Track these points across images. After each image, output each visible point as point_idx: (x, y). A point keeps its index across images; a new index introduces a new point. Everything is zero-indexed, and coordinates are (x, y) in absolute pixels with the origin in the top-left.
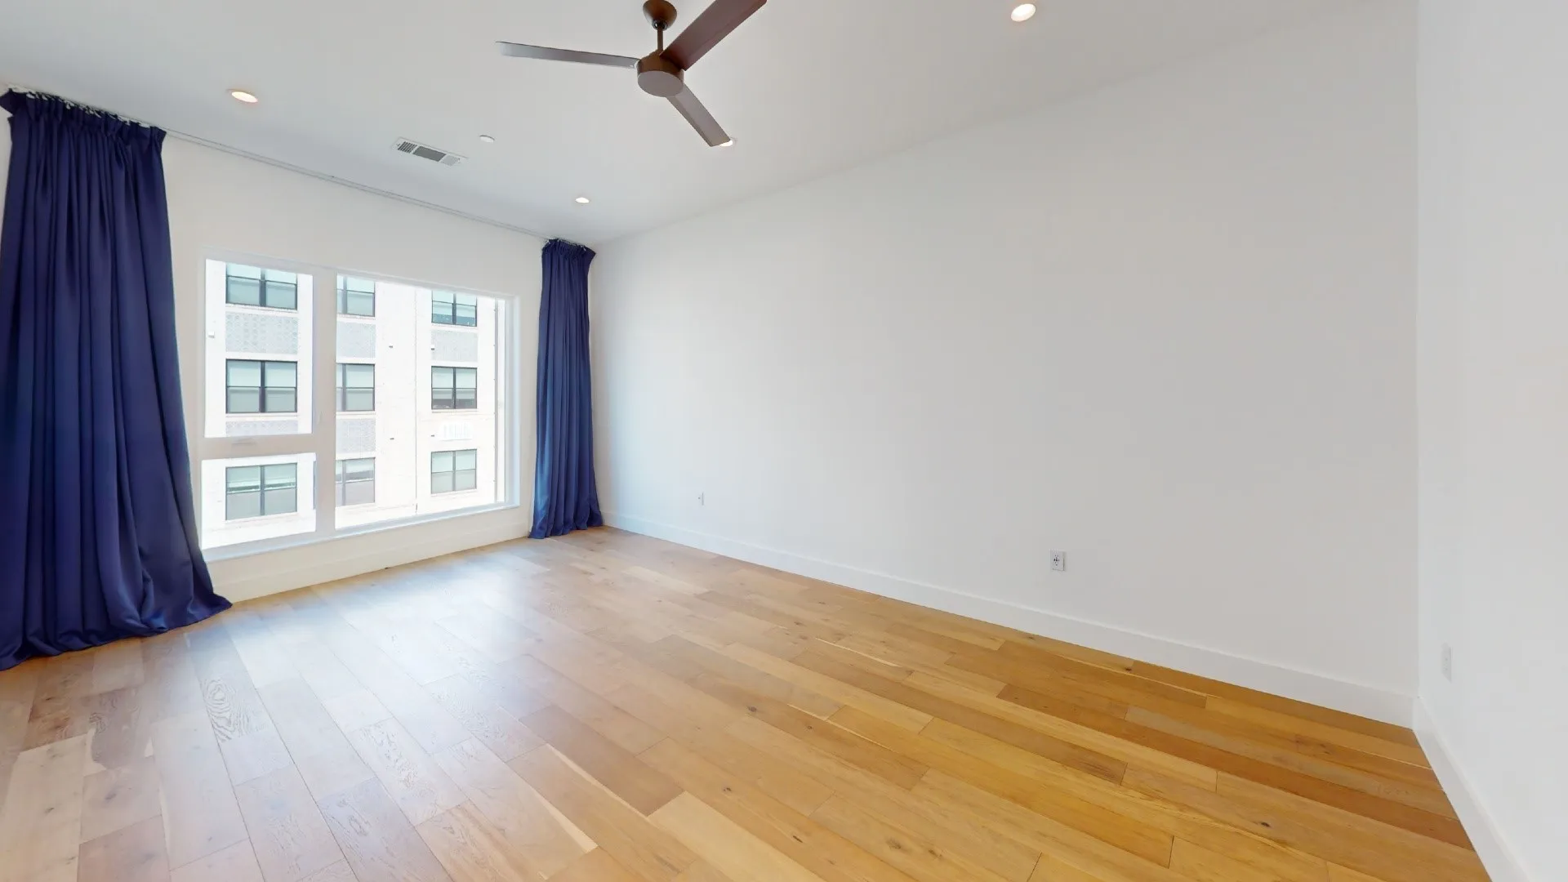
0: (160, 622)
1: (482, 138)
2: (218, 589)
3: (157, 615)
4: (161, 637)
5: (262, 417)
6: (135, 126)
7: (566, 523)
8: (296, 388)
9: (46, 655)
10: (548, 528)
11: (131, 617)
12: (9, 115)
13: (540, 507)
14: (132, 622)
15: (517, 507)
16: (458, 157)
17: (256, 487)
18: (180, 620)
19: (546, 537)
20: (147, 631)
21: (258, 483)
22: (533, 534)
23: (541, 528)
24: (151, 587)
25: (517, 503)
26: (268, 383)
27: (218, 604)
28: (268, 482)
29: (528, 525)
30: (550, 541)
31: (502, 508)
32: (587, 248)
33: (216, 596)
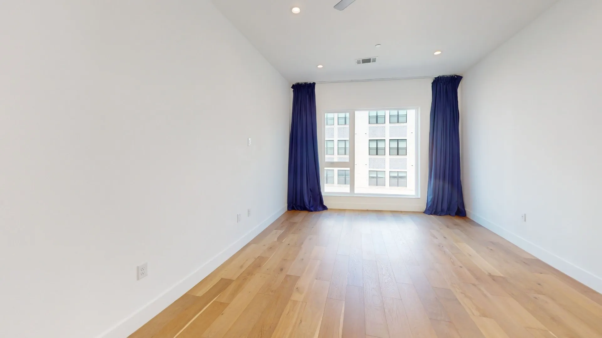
0: (312, 209)
1: (377, 46)
2: (325, 204)
3: (312, 207)
4: (312, 212)
5: (377, 156)
6: (310, 83)
7: (442, 210)
8: (385, 148)
9: (295, 210)
10: (432, 211)
11: (307, 206)
12: (293, 90)
13: (429, 200)
14: (307, 207)
15: (419, 198)
16: (375, 58)
17: (375, 177)
18: (316, 210)
19: (431, 214)
20: (310, 211)
21: (376, 176)
22: (424, 212)
23: (428, 210)
24: (311, 198)
25: (419, 197)
26: (378, 147)
27: (325, 208)
28: (378, 176)
29: (424, 207)
30: (432, 217)
31: (414, 197)
32: (456, 76)
33: (324, 205)
